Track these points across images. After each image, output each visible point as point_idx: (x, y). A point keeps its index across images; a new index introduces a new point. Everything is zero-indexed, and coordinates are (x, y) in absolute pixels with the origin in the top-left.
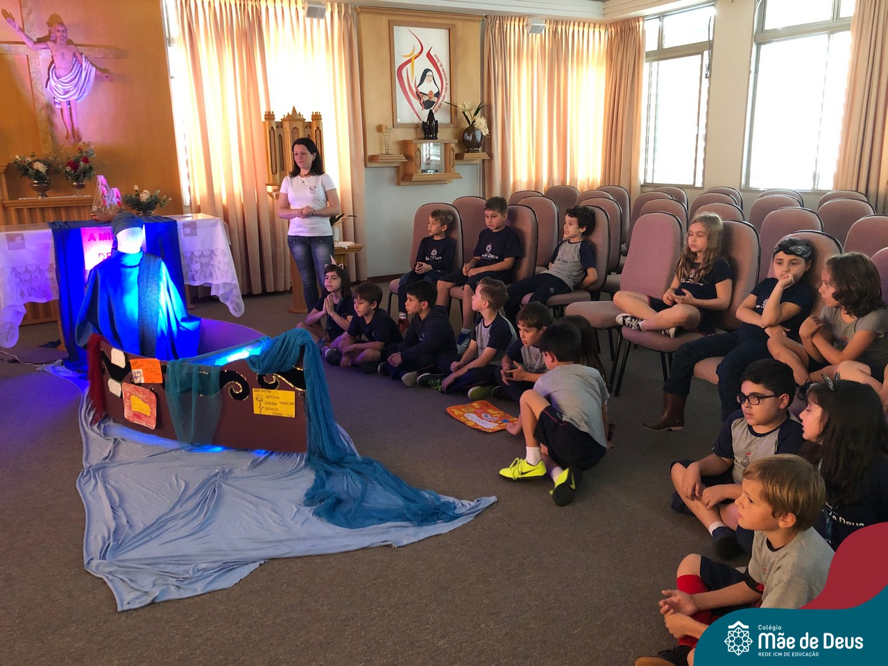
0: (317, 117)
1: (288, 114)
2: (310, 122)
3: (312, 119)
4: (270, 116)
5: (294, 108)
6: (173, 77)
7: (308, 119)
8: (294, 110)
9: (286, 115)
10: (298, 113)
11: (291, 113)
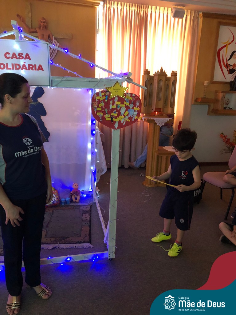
0: (174, 74)
1: (158, 71)
2: (170, 77)
3: (171, 75)
4: (147, 72)
5: (162, 68)
6: (97, 51)
7: (169, 75)
8: (162, 70)
9: (156, 72)
10: (164, 71)
11: (159, 71)
